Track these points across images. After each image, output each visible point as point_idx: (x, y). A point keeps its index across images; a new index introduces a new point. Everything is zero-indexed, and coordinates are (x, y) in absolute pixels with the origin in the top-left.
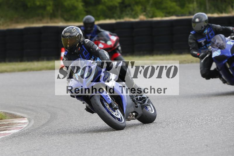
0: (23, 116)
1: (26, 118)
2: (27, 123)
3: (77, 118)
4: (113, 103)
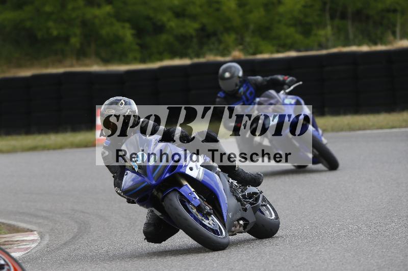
0: (30, 229)
1: (35, 232)
2: (37, 240)
3: (125, 231)
4: (204, 204)
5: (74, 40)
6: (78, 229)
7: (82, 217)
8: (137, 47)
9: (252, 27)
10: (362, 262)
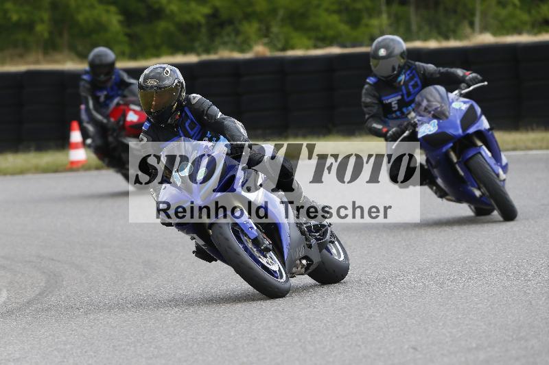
4: (262, 236)
5: (40, 28)
6: (46, 283)
7: (51, 266)
8: (126, 39)
9: (281, 13)
10: (430, 331)
